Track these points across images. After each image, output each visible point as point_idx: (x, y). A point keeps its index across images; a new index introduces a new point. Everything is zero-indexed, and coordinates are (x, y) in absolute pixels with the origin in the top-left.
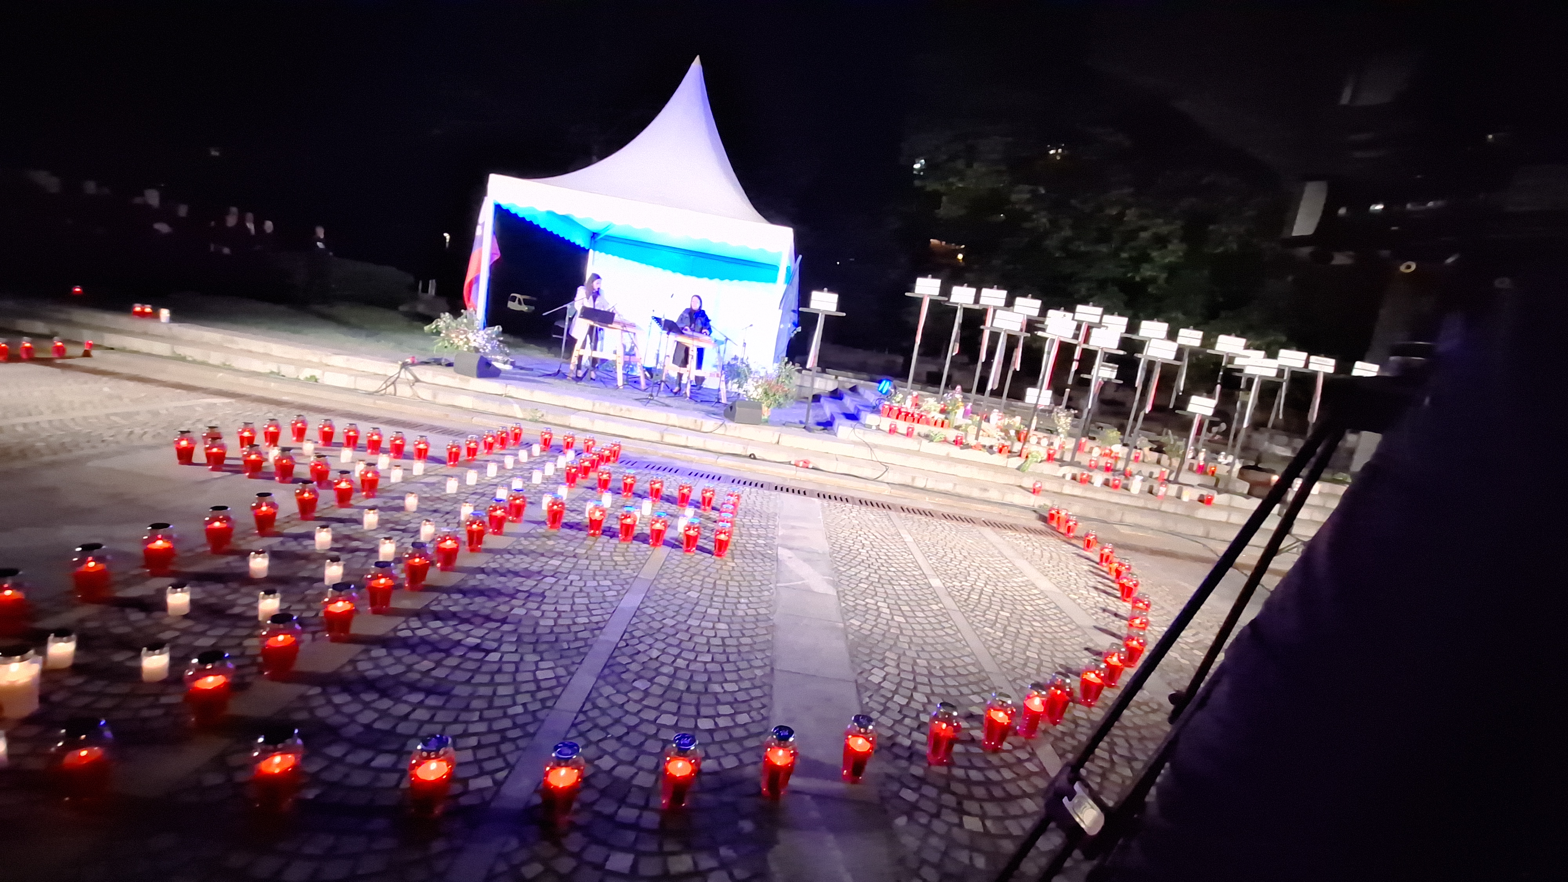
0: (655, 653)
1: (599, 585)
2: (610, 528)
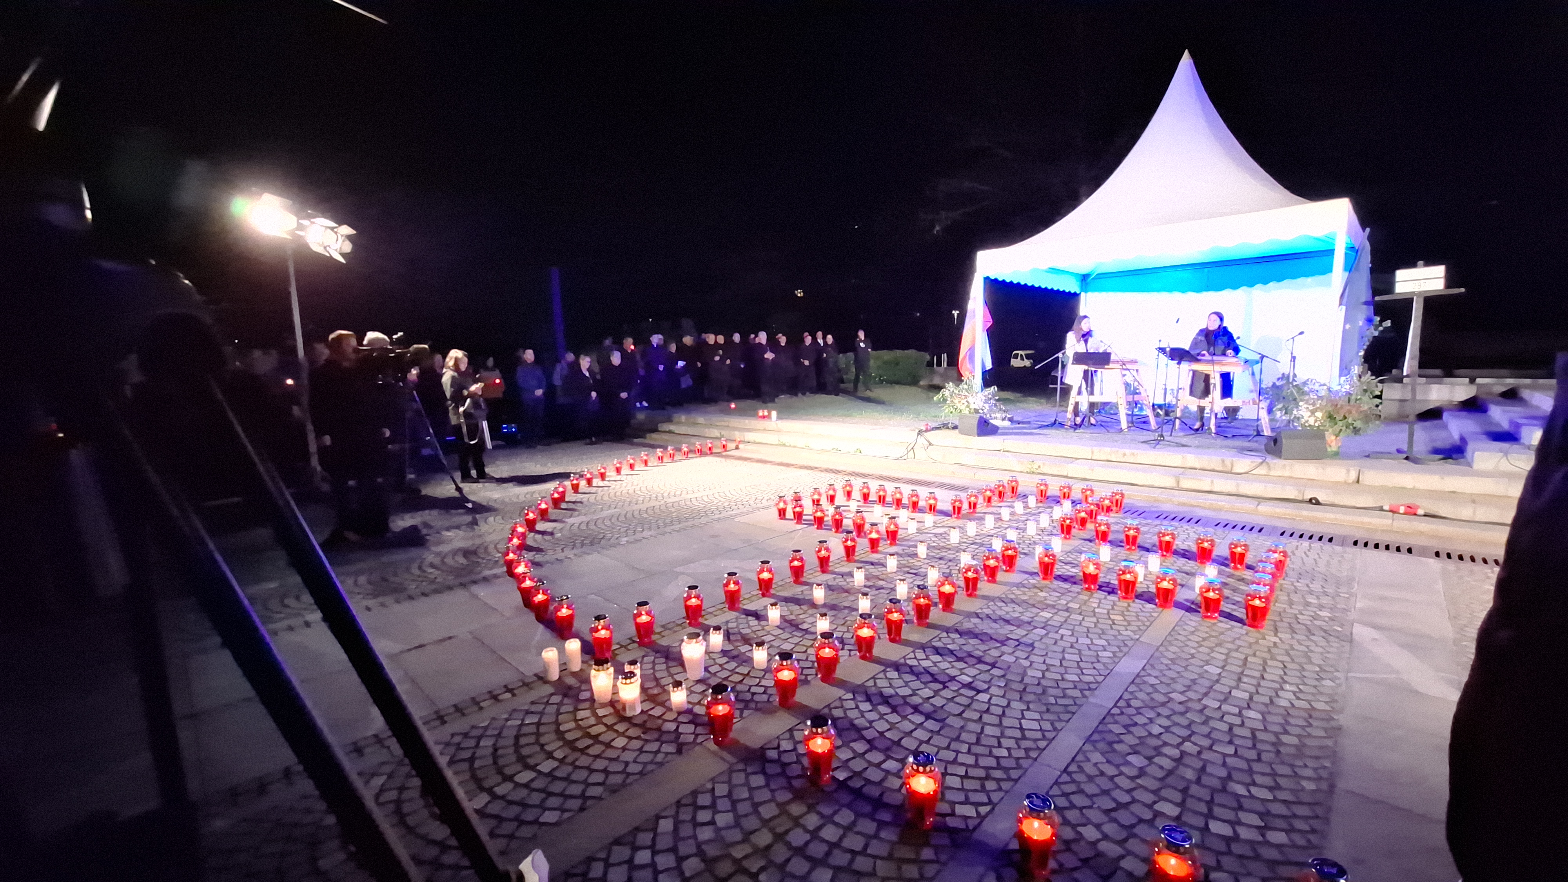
0: (1156, 730)
1: (1092, 643)
2: (1109, 583)
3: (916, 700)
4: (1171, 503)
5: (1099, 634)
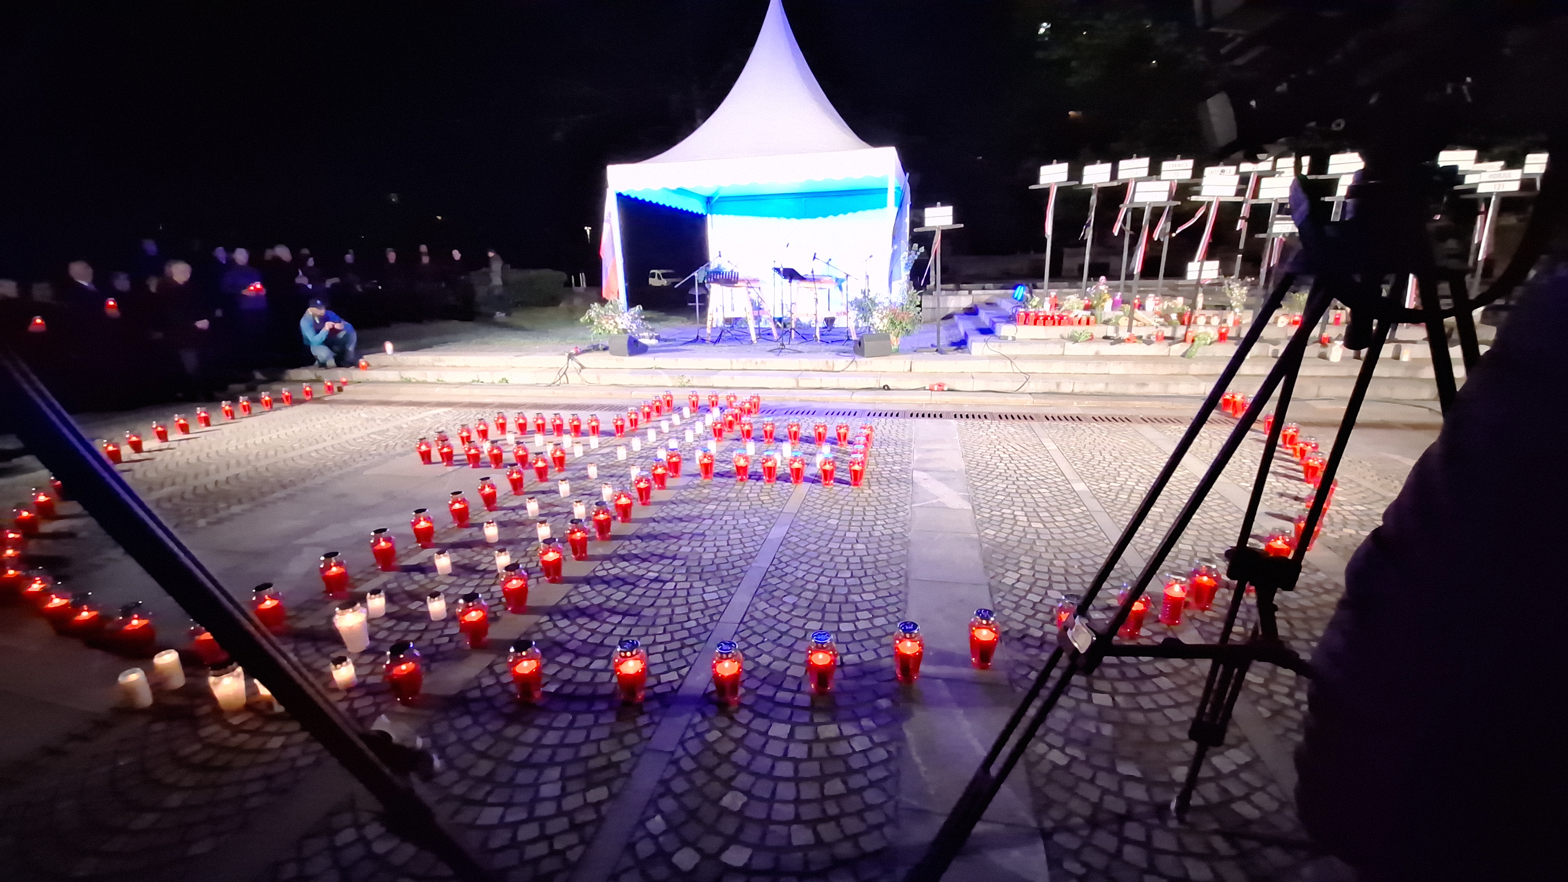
0: (800, 574)
1: (749, 522)
2: (756, 472)
3: (612, 604)
4: (793, 400)
5: (754, 514)
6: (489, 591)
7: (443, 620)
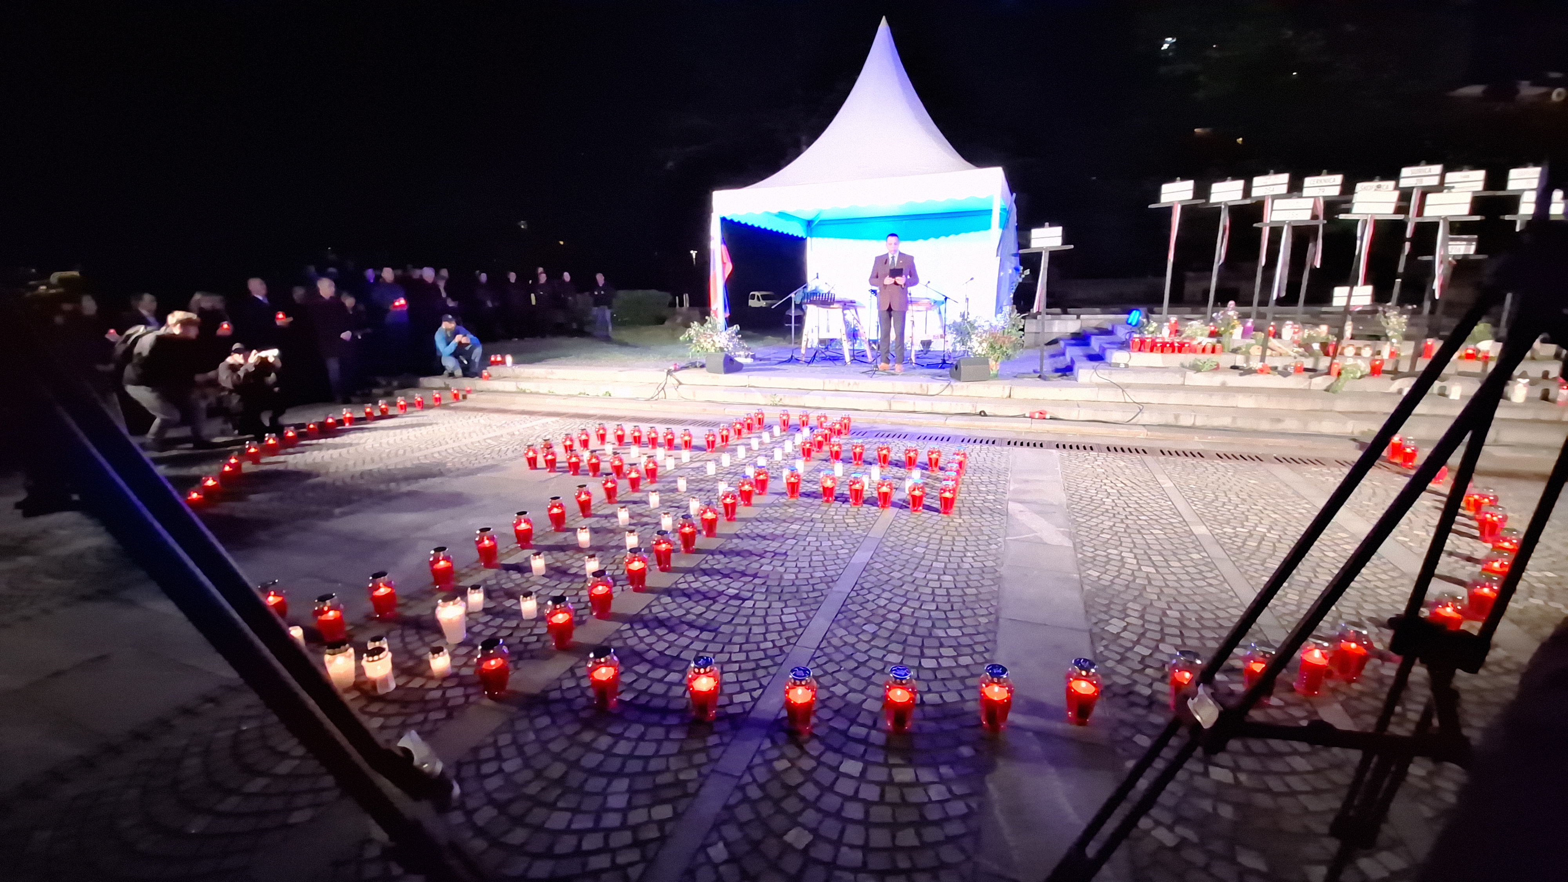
0: (882, 602)
1: (833, 544)
2: (843, 494)
3: (691, 617)
4: (885, 422)
5: (838, 537)
6: (577, 594)
7: (532, 620)
